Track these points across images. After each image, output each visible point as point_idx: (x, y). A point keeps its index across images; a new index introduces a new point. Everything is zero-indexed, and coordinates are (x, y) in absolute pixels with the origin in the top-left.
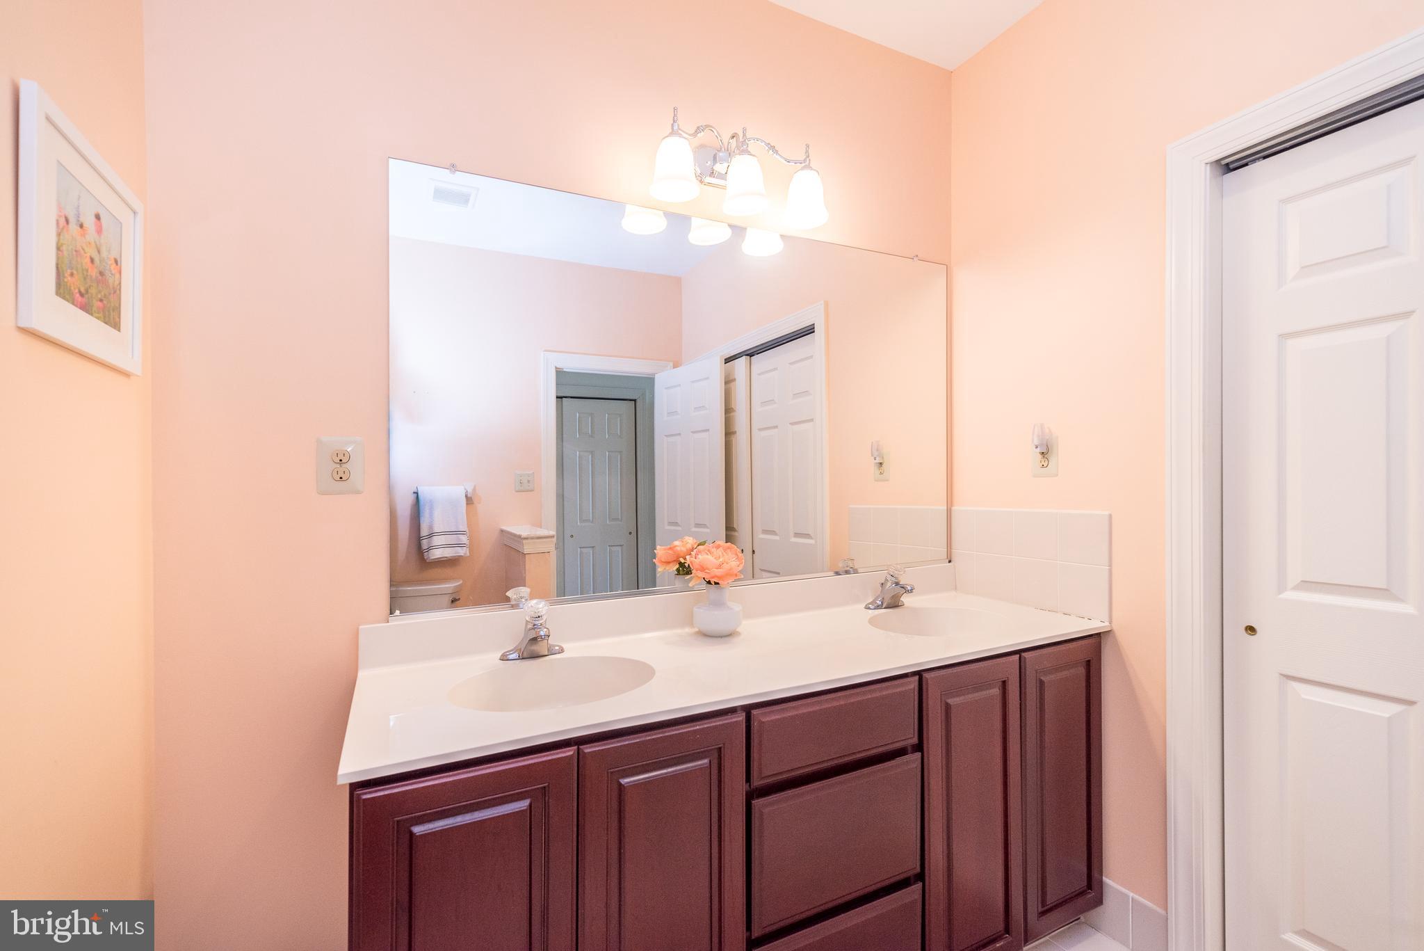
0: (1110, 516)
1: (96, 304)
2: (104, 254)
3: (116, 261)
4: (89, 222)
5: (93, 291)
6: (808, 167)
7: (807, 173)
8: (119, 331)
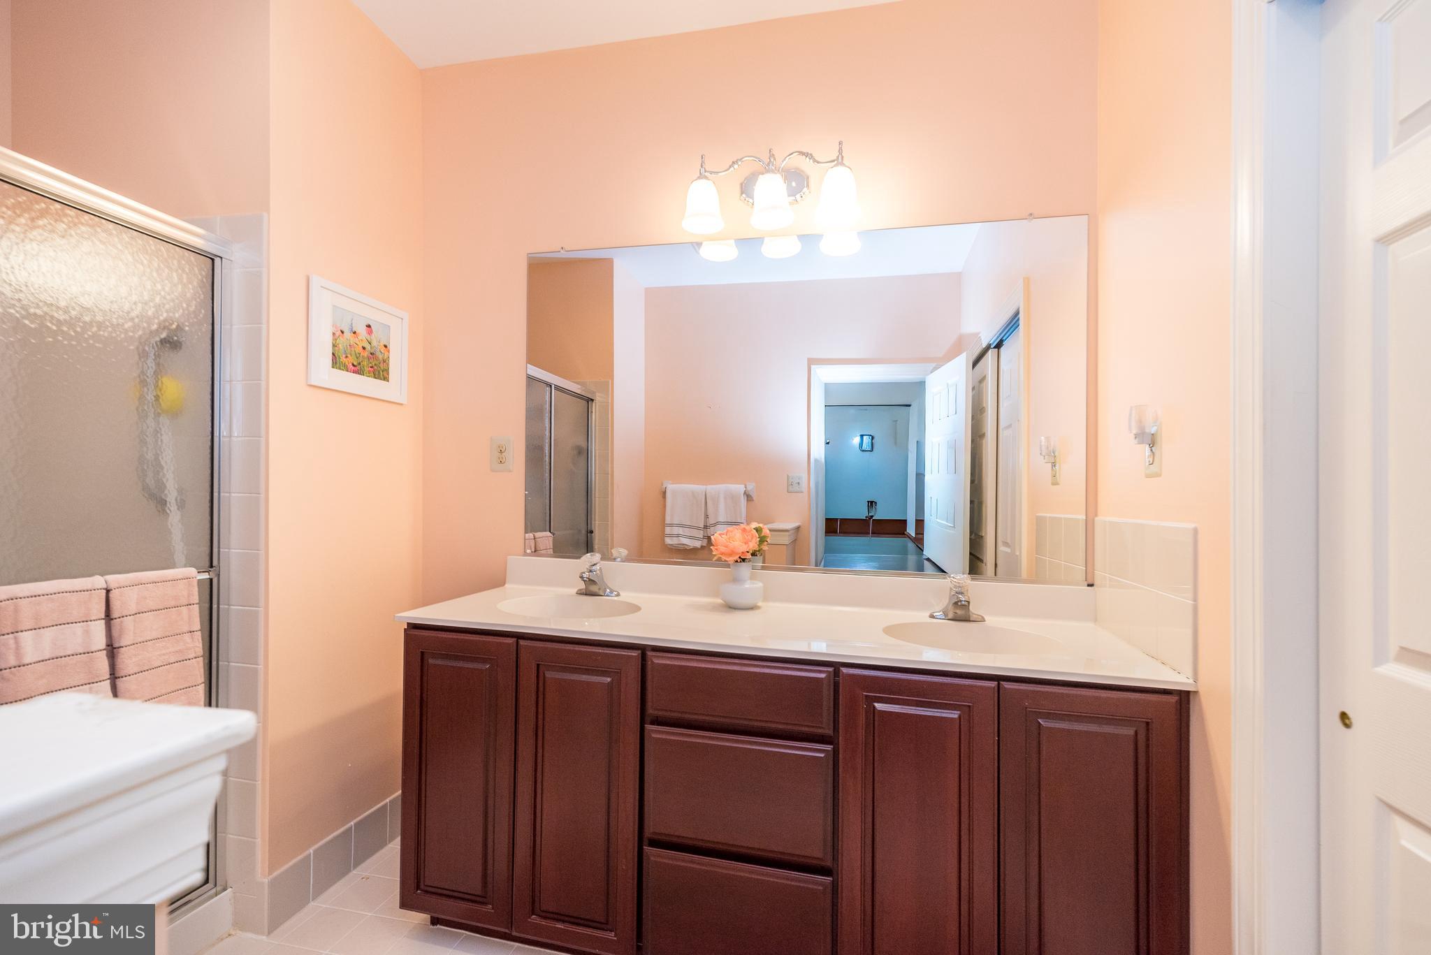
0: (1196, 531)
1: (367, 369)
2: (374, 343)
3: (386, 346)
4: (362, 330)
5: (365, 363)
6: (842, 164)
7: (840, 168)
8: (388, 381)
